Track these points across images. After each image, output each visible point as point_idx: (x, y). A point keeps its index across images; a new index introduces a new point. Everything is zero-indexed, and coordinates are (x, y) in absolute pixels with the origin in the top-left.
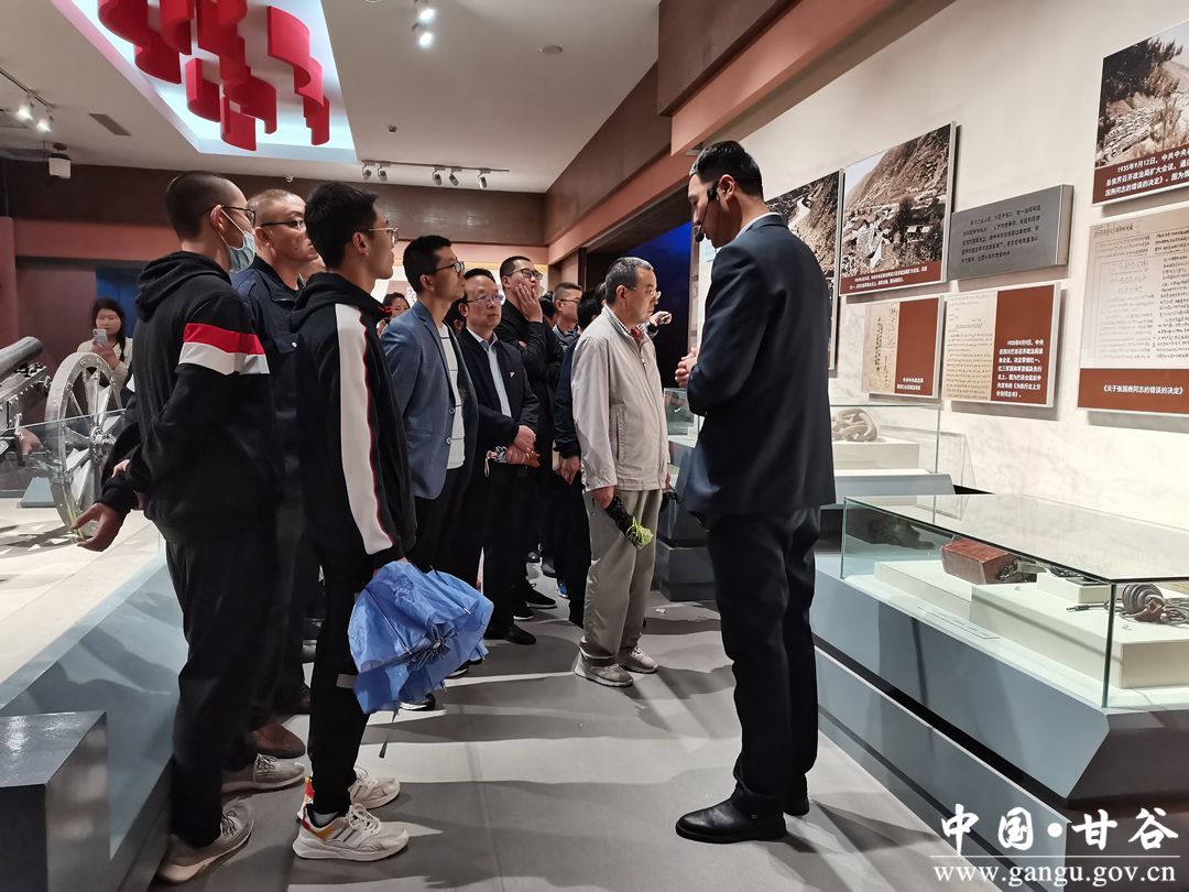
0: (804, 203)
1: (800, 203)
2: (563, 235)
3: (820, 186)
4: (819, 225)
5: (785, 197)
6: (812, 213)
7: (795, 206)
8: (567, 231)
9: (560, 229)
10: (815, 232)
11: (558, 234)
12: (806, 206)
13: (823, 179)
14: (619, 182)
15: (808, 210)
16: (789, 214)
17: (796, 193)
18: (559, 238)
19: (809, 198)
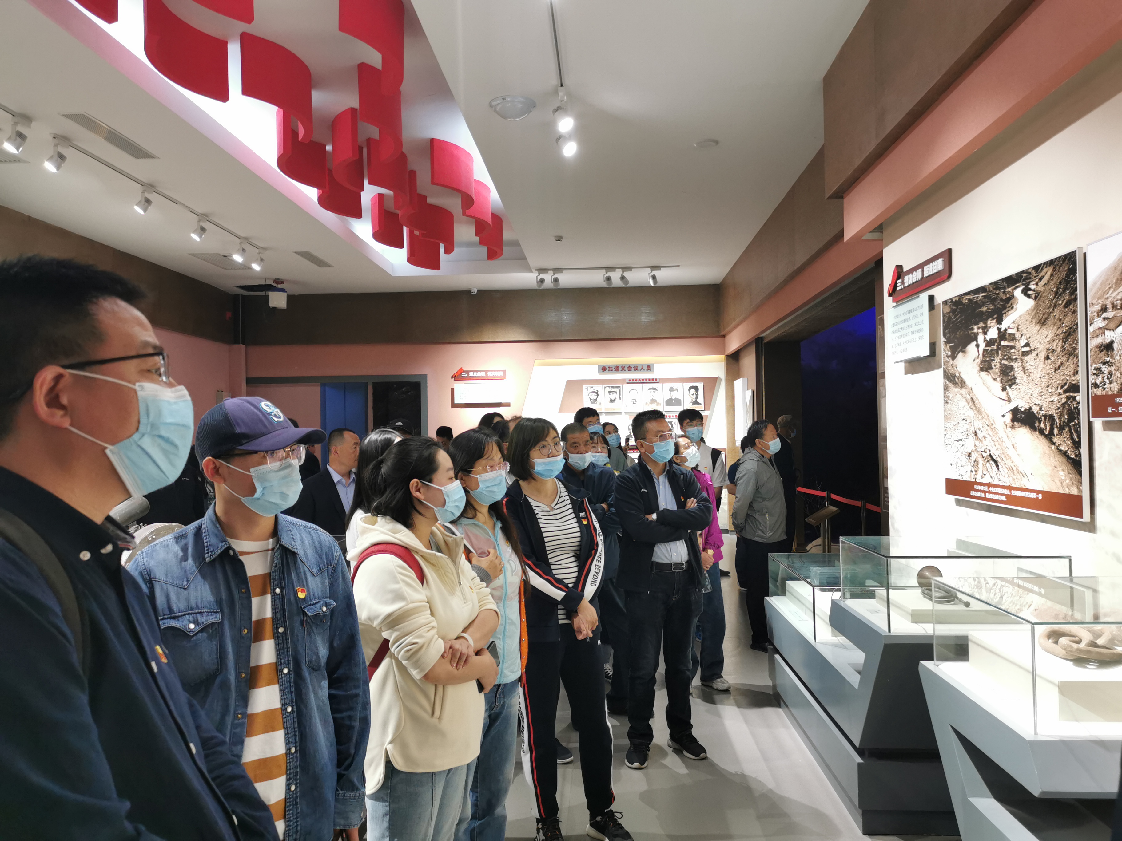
0: (1025, 292)
1: (1018, 293)
2: (738, 325)
3: (1047, 272)
4: (1050, 322)
5: (996, 285)
6: (1037, 307)
7: (1013, 296)
8: (741, 322)
9: (734, 320)
10: (1045, 331)
11: (734, 324)
12: (1029, 296)
13: (1051, 263)
14: (791, 269)
15: (1030, 303)
16: (1004, 307)
17: (1012, 281)
18: (735, 327)
19: (1032, 286)
